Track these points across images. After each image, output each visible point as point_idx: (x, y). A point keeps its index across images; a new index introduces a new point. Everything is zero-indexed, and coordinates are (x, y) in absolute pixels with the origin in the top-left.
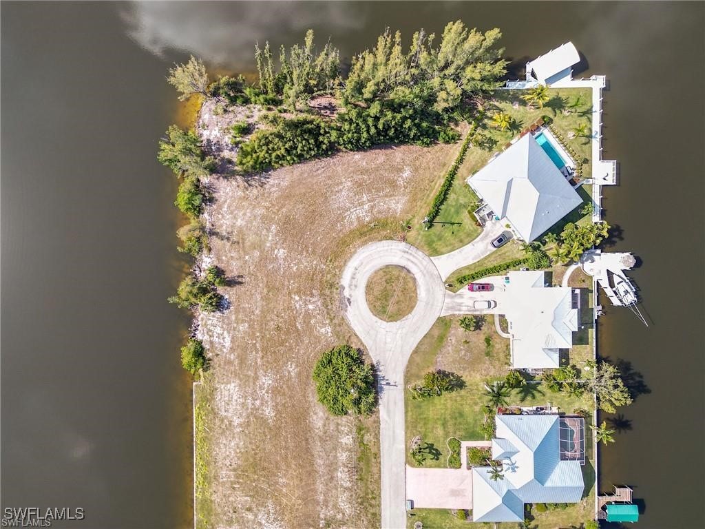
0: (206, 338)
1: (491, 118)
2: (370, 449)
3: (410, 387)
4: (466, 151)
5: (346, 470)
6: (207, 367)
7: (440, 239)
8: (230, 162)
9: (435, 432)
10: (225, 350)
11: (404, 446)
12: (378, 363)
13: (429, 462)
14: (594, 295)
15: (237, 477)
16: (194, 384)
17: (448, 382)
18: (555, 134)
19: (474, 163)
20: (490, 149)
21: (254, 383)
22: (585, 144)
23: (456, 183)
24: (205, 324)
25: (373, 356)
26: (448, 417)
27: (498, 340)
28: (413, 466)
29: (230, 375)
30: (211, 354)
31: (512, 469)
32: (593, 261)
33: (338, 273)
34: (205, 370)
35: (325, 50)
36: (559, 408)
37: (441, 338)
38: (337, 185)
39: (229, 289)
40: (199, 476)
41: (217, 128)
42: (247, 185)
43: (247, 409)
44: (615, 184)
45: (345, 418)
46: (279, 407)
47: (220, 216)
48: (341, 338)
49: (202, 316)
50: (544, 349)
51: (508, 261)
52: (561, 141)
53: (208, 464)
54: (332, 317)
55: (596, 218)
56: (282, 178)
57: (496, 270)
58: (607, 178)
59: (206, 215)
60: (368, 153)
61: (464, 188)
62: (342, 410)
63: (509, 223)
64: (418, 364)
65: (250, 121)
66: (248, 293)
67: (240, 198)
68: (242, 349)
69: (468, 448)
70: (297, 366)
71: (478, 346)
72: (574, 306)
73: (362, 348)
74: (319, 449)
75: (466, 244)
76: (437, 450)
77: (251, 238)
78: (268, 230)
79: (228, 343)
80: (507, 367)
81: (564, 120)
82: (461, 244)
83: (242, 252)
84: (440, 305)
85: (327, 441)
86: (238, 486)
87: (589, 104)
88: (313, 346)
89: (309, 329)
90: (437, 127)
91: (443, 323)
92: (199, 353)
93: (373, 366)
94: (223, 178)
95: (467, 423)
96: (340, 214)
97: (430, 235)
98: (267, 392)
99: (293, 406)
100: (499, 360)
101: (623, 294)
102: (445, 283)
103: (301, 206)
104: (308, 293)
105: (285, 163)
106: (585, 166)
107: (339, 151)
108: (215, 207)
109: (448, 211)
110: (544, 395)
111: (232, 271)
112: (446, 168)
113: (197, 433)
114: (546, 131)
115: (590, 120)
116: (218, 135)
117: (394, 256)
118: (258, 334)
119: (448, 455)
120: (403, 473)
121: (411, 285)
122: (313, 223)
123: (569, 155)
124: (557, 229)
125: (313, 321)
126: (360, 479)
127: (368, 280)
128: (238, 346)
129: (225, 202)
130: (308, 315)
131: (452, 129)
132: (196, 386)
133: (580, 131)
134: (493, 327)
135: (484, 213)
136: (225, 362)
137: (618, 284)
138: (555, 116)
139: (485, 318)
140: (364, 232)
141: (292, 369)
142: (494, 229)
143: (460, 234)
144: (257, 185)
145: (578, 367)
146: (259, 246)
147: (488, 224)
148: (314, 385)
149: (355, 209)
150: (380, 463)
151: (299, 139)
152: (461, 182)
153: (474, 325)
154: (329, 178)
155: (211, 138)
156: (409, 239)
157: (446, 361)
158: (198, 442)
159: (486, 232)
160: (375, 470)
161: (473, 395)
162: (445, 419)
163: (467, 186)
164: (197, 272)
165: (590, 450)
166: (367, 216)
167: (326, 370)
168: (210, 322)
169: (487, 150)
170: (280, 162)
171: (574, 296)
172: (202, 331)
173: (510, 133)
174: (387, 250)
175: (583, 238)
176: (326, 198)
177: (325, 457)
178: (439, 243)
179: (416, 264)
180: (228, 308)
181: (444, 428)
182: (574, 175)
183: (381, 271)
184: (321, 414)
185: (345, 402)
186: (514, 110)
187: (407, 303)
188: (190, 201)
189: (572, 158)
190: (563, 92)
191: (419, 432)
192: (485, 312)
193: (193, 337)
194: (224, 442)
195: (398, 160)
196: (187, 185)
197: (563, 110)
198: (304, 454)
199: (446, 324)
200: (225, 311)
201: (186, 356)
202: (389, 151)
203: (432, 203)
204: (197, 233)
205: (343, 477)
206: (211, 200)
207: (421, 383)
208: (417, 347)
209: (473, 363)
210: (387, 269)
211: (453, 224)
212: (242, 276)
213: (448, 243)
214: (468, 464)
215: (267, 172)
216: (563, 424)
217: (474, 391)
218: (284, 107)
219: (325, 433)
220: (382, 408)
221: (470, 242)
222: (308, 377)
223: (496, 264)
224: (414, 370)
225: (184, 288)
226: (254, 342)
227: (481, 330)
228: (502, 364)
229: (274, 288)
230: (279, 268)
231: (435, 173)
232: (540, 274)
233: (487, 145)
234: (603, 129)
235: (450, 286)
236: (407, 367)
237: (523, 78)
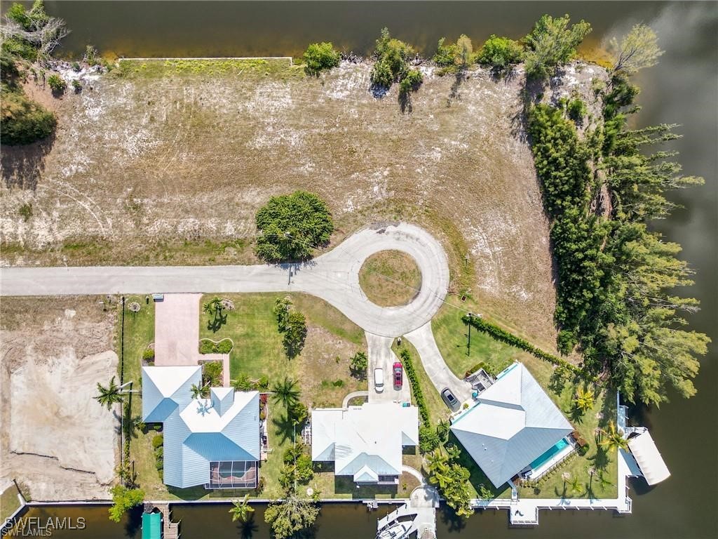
0: (342, 71)
1: (586, 390)
2: (219, 254)
3: (288, 298)
4: (549, 361)
5: (197, 228)
6: (310, 73)
7: (451, 332)
8: (540, 97)
9: (239, 325)
10: (328, 92)
11: (222, 291)
12: (314, 264)
13: (206, 320)
14: (387, 499)
15: (188, 106)
16: (291, 58)
17: (294, 341)
18: (568, 459)
19: (536, 369)
20: (552, 388)
21: (291, 125)
22: (556, 491)
23: (514, 349)
24: (357, 70)
25: (322, 259)
26: (256, 340)
27: (340, 395)
28: (201, 301)
29: (301, 98)
30: (324, 76)
31: (201, 410)
32: (426, 499)
33: (413, 219)
34: (306, 70)
35: (668, 203)
36: (266, 461)
37: (341, 333)
38: (513, 218)
39: (397, 96)
40: (189, 64)
41: (577, 82)
42: (513, 116)
43: (263, 118)
44: (512, 523)
45: (253, 226)
46: (265, 153)
47: (478, 86)
48: (341, 223)
49: (367, 67)
50: (334, 444)
51: (427, 406)
52: (559, 465)
53: (202, 73)
54: (364, 213)
55: (474, 502)
56: (521, 156)
57: (417, 393)
58: (518, 514)
59: (480, 70)
60: (548, 252)
61: (508, 358)
62: (263, 223)
63: (470, 407)
64: (312, 307)
65: (586, 121)
66: (392, 118)
67: (498, 109)
68: (328, 111)
69: (221, 362)
70: (311, 173)
71: (333, 373)
72: (382, 478)
73: (330, 246)
74: (220, 197)
75: (445, 361)
76: (219, 327)
77: (453, 121)
78: (462, 140)
79: (336, 95)
80: (311, 404)
81: (582, 469)
82: (446, 355)
83: (438, 110)
84: (378, 331)
85: (229, 206)
86: (178, 107)
87: (599, 496)
88: (333, 191)
89: (351, 188)
90: (578, 328)
91: (358, 335)
92: (326, 64)
93: (310, 257)
94: (522, 90)
95: (249, 361)
96: (480, 222)
97: (456, 321)
98: (282, 140)
99: (267, 169)
100: (318, 396)
101: (391, 531)
102: (402, 337)
103: (489, 177)
104: (392, 186)
105: (539, 158)
106: (531, 491)
107: (551, 220)
108: (489, 80)
109: (483, 341)
110: (280, 445)
111: (416, 100)
112: (531, 338)
113: (236, 61)
114: (570, 448)
115: (582, 497)
116: (570, 84)
117: (431, 282)
118: (346, 130)
119: (214, 339)
120: (193, 290)
121: (400, 300)
122: (470, 190)
123: (545, 473)
124: (465, 459)
125: (360, 191)
126: (186, 244)
127: (404, 253)
128: (333, 107)
129: (495, 92)
130: (366, 186)
131: (574, 344)
132: (288, 60)
133: (574, 485)
134: (354, 389)
135: (482, 380)
136: (315, 92)
137: (402, 526)
138: (588, 459)
139: (364, 381)
140: (458, 249)
141: (307, 168)
142: (462, 391)
143: (457, 354)
144: (513, 128)
145: (311, 482)
146: (445, 130)
147: (468, 385)
148: (290, 192)
149: (485, 237)
150: (204, 265)
151: (570, 173)
152: (514, 355)
153: (357, 369)
154: (521, 209)
155: (566, 76)
156: (450, 298)
157: (315, 335)
158: (226, 63)
159: (459, 382)
160: (196, 260)
161: (280, 367)
162: (254, 336)
163: (511, 362)
164: (415, 61)
165: (219, 495)
166: (477, 252)
167: (308, 205)
168: (360, 75)
169: (551, 384)
170: (539, 153)
171: (392, 478)
172: (349, 67)
173: (568, 409)
174: (438, 274)
175: (455, 488)
176: (498, 206)
177: (210, 204)
178: (447, 331)
179: (422, 306)
180: (375, 95)
181: (244, 336)
182: (522, 479)
183: (414, 267)
184: (258, 200)
185: (273, 225)
186: (594, 414)
187: (379, 296)
188: (497, 51)
189: (541, 477)
190: (614, 467)
191: (238, 309)
192: (371, 380)
193: (342, 57)
194: (227, 92)
195: (540, 286)
196: (515, 47)
197: (594, 467)
198: (212, 180)
199: (357, 338)
200: (372, 92)
201: (324, 49)
202: (550, 277)
203: (491, 324)
204: (459, 61)
205: (189, 225)
206: (496, 77)
207: (292, 310)
208: (332, 306)
209: (315, 367)
210: (417, 273)
211: (468, 347)
212: (410, 111)
213: (446, 340)
214: (204, 362)
215: (528, 139)
216: (250, 465)
217: (284, 369)
218: (601, 159)
219: (237, 204)
220: (264, 267)
221: (447, 365)
222: (298, 185)
223: (424, 393)
224: (306, 303)
225: (396, 45)
226: (337, 125)
227: (351, 376)
228: (313, 399)
229: (398, 147)
230: (419, 153)
231: (524, 327)
232: (415, 442)
233: (555, 384)
234: (573, 510)
235: (399, 343)
236: (310, 295)
237: (629, 424)
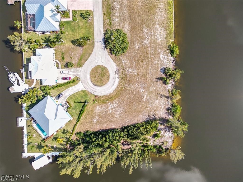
0: (169, 58)
1: (64, 141)
2: (107, 17)
3: (92, 41)
4: (73, 129)
5: (116, 9)
6: (169, 46)
7: (82, 96)
8: (161, 124)
9: (83, 24)
10: (162, 53)
11: (94, 18)
12: (104, 50)
13: (84, 12)
14: (24, 76)
15: (157, 5)
16: (174, 40)
17: (78, 43)
18: (40, 136)
19: (70, 125)
20: (64, 130)
21: (151, 41)
22: (29, 133)
23: (77, 117)
24: (170, 63)
25: (106, 52)
26: (78, 30)
27: (59, 59)
28: (90, 11)
29: (160, 44)
30: (168, 51)
31: (52, 10)
32: (25, 89)
33: (120, 83)
34: (170, 45)
35: (126, 166)
36: (36, 34)
37: (81, 59)
38: (121, 116)
39: (161, 76)
40: (172, 5)
41: (166, 136)
42: (155, 115)
43: (153, 31)
44: (18, 118)
45: (117, 28)
46: (141, 32)
47: (165, 104)
48: (119, 59)
49: (171, 66)
50: (41, 56)
51: (56, 89)
52: (38, 133)
53: (168, 9)
54: (122, 67)
55: (24, 105)
56: (141, 118)
57: (61, 85)
58: (21, 120)
59: (170, 104)
60: (110, 128)
61: (74, 115)
62: (117, 31)
63: (56, 103)
64: (89, 49)
65: (154, 139)
66: (154, 75)
67: (157, 110)
68: (156, 54)
69: (70, 18)
70: (135, 48)
71: (67, 57)
72: (31, 72)
73: (111, 55)
74: (126, 17)
75: (72, 95)
76: (81, 17)
77: (153, 96)
78: (146, 99)
79: (161, 55)
80: (56, 49)
81: (37, 141)
82: (74, 95)
83: (156, 90)
84: (81, 72)
85: (123, 20)
86: (157, 1)
87: (28, 147)
88: (129, 55)
89: (131, 62)
90: (84, 138)
91: (80, 65)
92: (172, 52)
93: (106, 48)
94: (164, 118)
95: (70, 27)
96: (119, 105)
97: (86, 98)
98: (146, 37)
99: (136, 33)
100: (59, 51)
101: (13, 77)
102: (80, 80)
103: (134, 108)
104: (131, 75)
105: (141, 124)
106: (29, 124)
107: (120, 129)
108: (167, 107)
109: (79, 107)
110: (42, 39)
111: (160, 83)
112: (80, 123)
113: (173, 21)
114: (44, 137)
115: (28, 141)
116: (166, 134)
117: (99, 90)
118: (150, 59)
119: (77, 15)
120: (94, 8)
121: (93, 79)
122: (130, 102)
123: (35, 129)
124: (38, 101)
125: (129, 65)
126: (110, 5)
127: (109, 80)
128: (157, 55)
129: (163, 109)
130: (131, 67)
131: (78, 137)
132: (173, 39)
133: (31, 137)
134: (61, 64)
135: (65, 107)
136: (162, 49)
137: (15, 81)
138: (40, 143)
139: (64, 67)
140: (110, 98)
141: (137, 46)
142: (62, 100)
143: (75, 98)
144: (151, 116)
145: (29, 49)
146: (150, 93)
147: (64, 102)
148: (128, 41)
149: (114, 107)
150: (103, 11)
151: (135, 133)
152: (75, 118)
153: (68, 65)
154: (124, 118)
155: (168, 133)
156: (94, 96)
157: (79, 51)
158: (172, 18)
159: (65, 99)
160: (105, 9)
161: (68, 38)
162: (79, 29)
163: (72, 116)
164: (173, 82)
165: (24, 18)
166: (109, 105)
167: (124, 46)
168: (168, 64)
169: (65, 130)
170: (142, 124)
171: (31, 76)
172: (171, 60)
173: (57, 136)
174: (102, 92)
175: (28, 98)
176: (125, 111)
177: (124, 13)
178: (82, 95)
179: (91, 87)
180: (161, 69)
181: (79, 25)
182: (33, 121)
183: (104, 84)
184: (125, 30)
185: (116, 34)
186: (56, 144)
187: (94, 72)
188: (176, 109)
189: (34, 127)
190: (38, 151)
191: (88, 24)
192: (65, 69)
193: (174, 58)
194: (162, 18)
195: (98, 126)
196: (177, 115)
197: (38, 145)
198: (132, 13)
199: (79, 65)
200: (163, 68)
201: (177, 51)
202: (101, 129)
203: (85, 110)
204: (173, 97)
205: (117, 6)
206: (168, 109)
207: (88, 42)
208: (90, 56)
209: (69, 50)
210: (102, 85)
211: (77, 102)
212: (156, 81)
213: (79, 95)
214: (69, 12)
215: (147, 120)
216: (34, 28)
217: (68, 40)
218: (141, 145)
219: (124, 22)
220: (103, 32)
221: (71, 95)
222: (131, 43)
223: (61, 88)
224: (91, 47)
225: (178, 76)
226: (151, 57)
227: (66, 63)
228: (58, 50)
229: (144, 77)
230: (142, 84)
231: (84, 121)
232: (44, 84)
233: (65, 131)
234: (23, 138)
235: (78, 79)
236: (93, 48)
237: (53, 156)
